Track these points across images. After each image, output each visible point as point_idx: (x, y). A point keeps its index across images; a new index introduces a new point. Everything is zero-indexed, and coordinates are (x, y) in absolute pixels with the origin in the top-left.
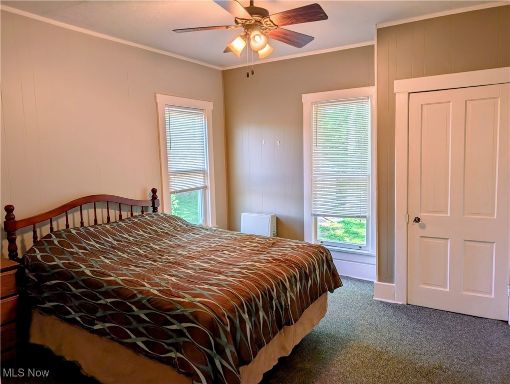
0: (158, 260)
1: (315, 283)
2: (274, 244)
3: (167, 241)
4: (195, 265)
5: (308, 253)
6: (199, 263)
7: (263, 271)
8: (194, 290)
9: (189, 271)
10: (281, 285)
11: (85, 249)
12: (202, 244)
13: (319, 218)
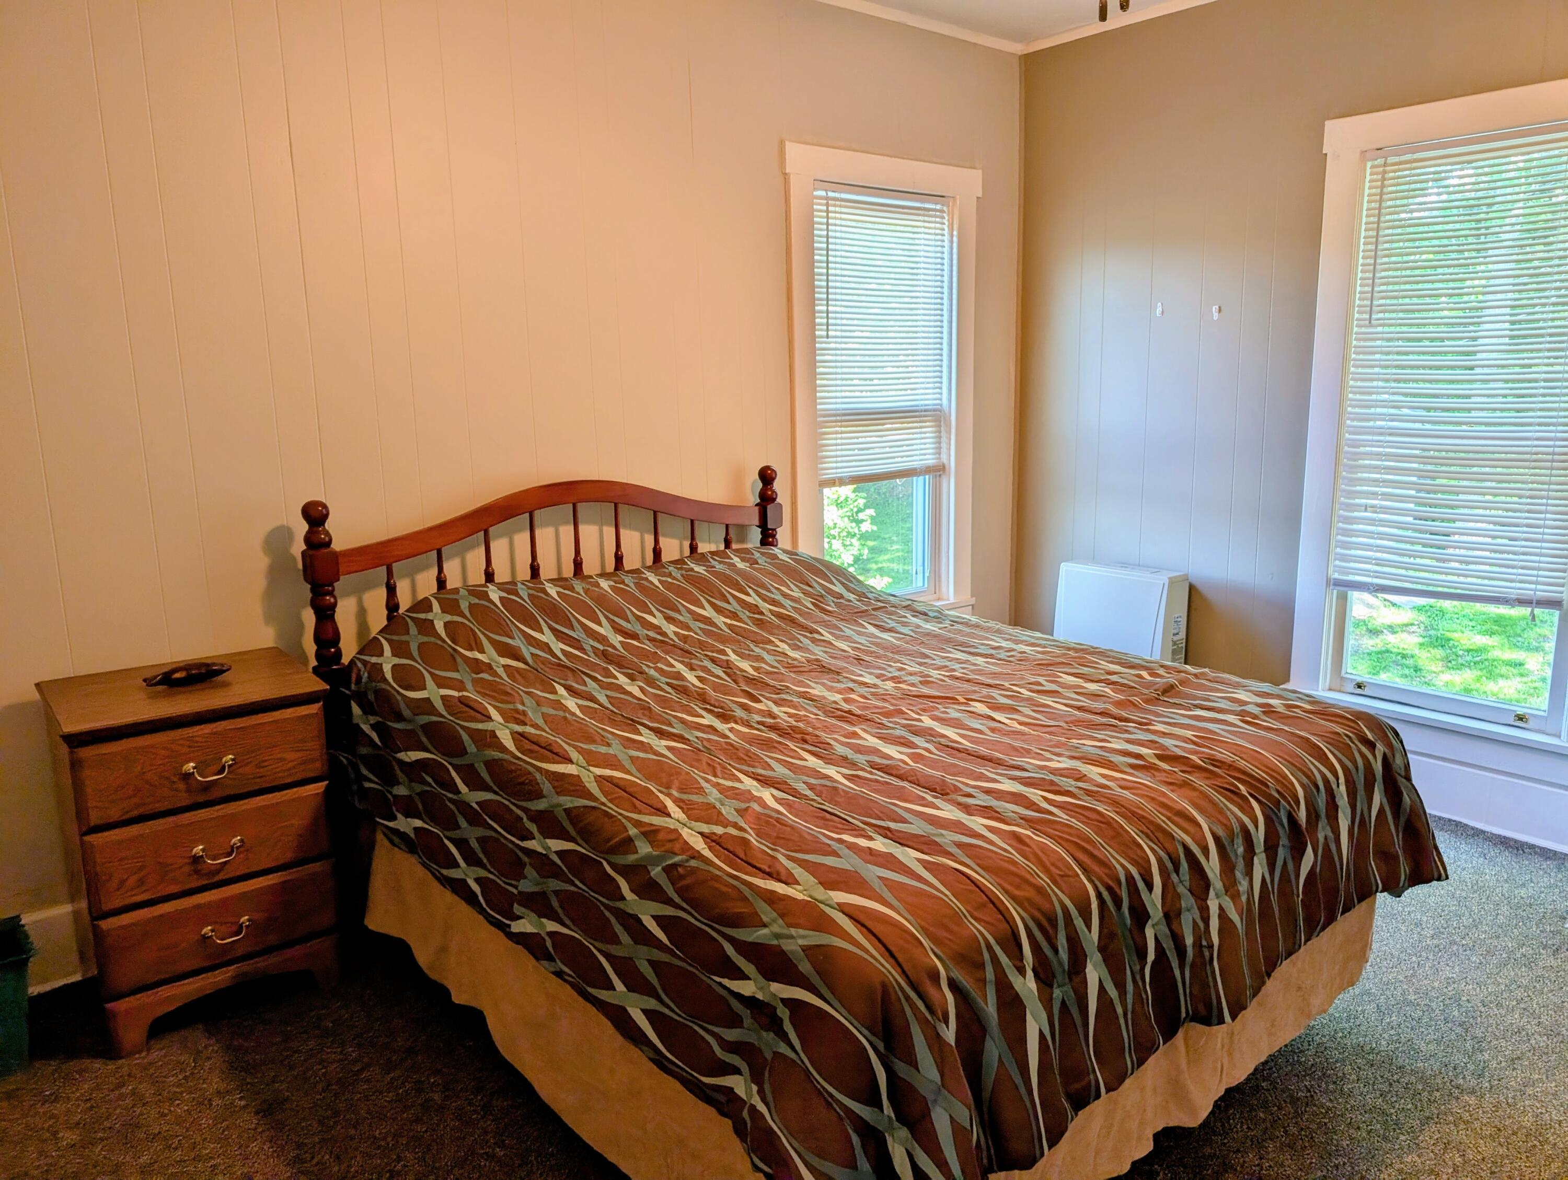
0: (739, 713)
1: (1328, 858)
2: (1169, 690)
3: (784, 647)
4: (859, 750)
5: (1307, 740)
6: (872, 741)
7: (1115, 803)
8: (835, 854)
9: (831, 771)
10: (1184, 866)
11: (517, 656)
12: (901, 669)
13: (1355, 596)
